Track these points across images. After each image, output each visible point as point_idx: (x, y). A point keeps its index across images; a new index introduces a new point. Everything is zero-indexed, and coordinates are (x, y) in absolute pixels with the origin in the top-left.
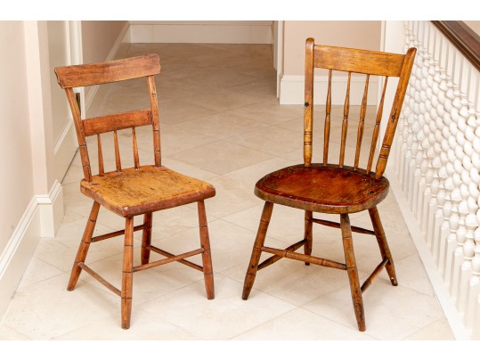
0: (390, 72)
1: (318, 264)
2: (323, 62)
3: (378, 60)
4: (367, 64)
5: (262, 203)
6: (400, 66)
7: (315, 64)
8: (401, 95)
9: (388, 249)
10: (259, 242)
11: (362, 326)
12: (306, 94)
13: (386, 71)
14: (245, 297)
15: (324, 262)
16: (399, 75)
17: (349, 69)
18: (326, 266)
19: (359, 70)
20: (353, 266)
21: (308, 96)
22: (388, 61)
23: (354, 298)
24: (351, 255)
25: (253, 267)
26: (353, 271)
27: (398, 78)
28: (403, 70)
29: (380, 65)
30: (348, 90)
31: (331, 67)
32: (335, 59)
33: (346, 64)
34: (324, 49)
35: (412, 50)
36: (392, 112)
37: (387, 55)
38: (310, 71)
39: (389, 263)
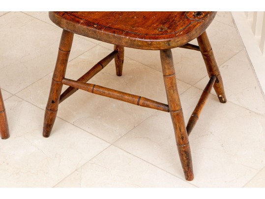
1: (133, 103)
5: (60, 31)
9: (216, 66)
10: (58, 75)
11: (189, 174)
14: (47, 134)
15: (141, 101)
18: (143, 105)
20: (177, 108)
23: (179, 144)
24: (175, 96)
25: (53, 102)
26: (178, 115)
39: (217, 81)
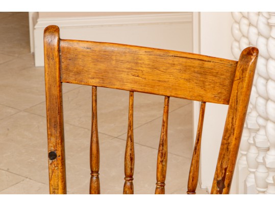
0: (210, 95)
2: (78, 73)
3: (186, 69)
4: (165, 77)
6: (227, 82)
7: (64, 76)
8: (233, 141)
12: (50, 135)
13: (202, 92)
16: (227, 102)
17: (129, 86)
19: (148, 89)
21: (53, 139)
22: (204, 72)
27: (227, 107)
28: (234, 92)
29: (188, 80)
30: (130, 126)
31: (94, 82)
32: (102, 66)
33: (124, 76)
34: (80, 47)
35: (250, 53)
36: (217, 174)
37: (202, 59)
38: (55, 92)
